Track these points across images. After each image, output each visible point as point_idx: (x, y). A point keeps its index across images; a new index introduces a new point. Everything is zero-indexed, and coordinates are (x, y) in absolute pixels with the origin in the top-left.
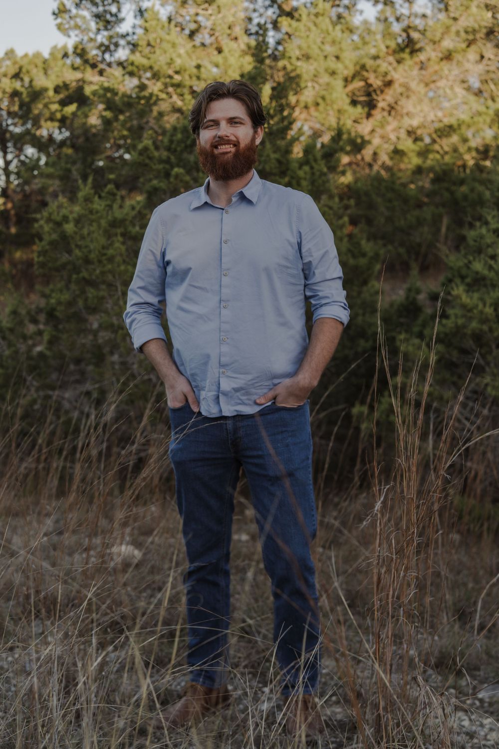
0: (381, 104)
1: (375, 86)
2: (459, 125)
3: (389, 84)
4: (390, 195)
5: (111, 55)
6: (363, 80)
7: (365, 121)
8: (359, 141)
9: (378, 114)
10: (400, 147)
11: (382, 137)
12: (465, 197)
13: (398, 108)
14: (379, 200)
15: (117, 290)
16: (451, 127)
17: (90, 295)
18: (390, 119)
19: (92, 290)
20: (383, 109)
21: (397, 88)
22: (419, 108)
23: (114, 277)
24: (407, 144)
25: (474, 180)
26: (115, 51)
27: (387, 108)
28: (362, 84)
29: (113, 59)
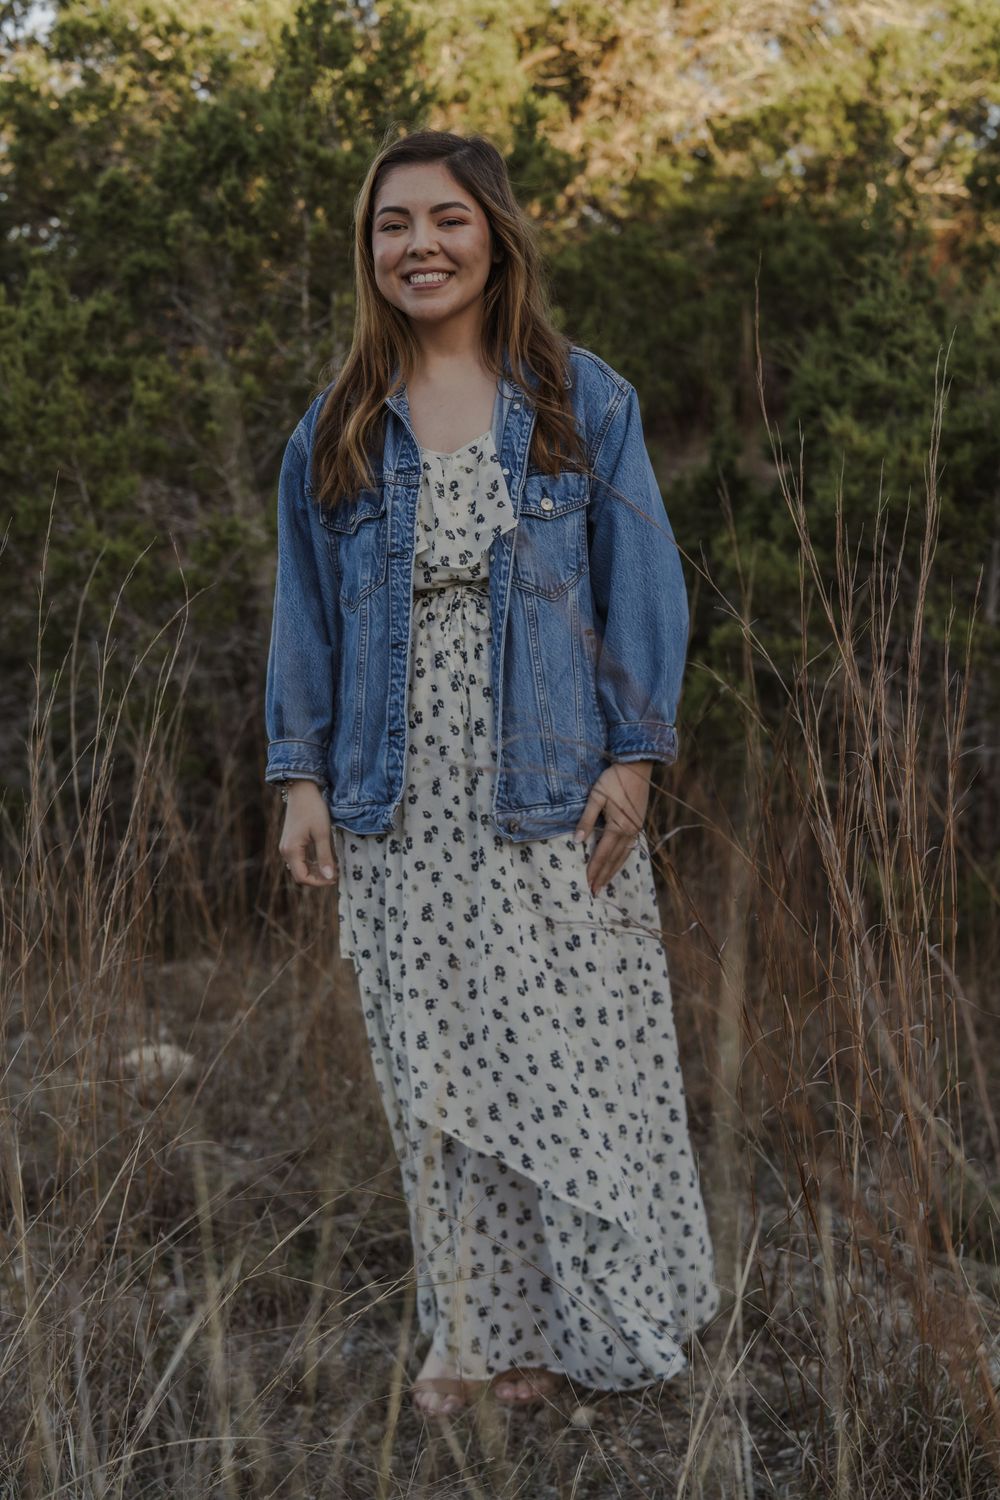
0: (600, 88)
1: (581, 53)
2: (764, 120)
3: (611, 44)
4: (632, 273)
5: (17, 26)
6: (554, 44)
7: (567, 125)
8: (561, 162)
9: (591, 109)
10: (646, 174)
11: (606, 156)
12: (791, 267)
13: (635, 95)
14: (612, 285)
15: (78, 490)
16: (746, 123)
17: (20, 510)
18: (619, 119)
19: (23, 499)
20: (604, 100)
21: (628, 54)
22: (678, 89)
23: (69, 463)
24: (659, 168)
25: (804, 229)
26: (25, 13)
27: (612, 96)
28: (553, 51)
29: (21, 34)
